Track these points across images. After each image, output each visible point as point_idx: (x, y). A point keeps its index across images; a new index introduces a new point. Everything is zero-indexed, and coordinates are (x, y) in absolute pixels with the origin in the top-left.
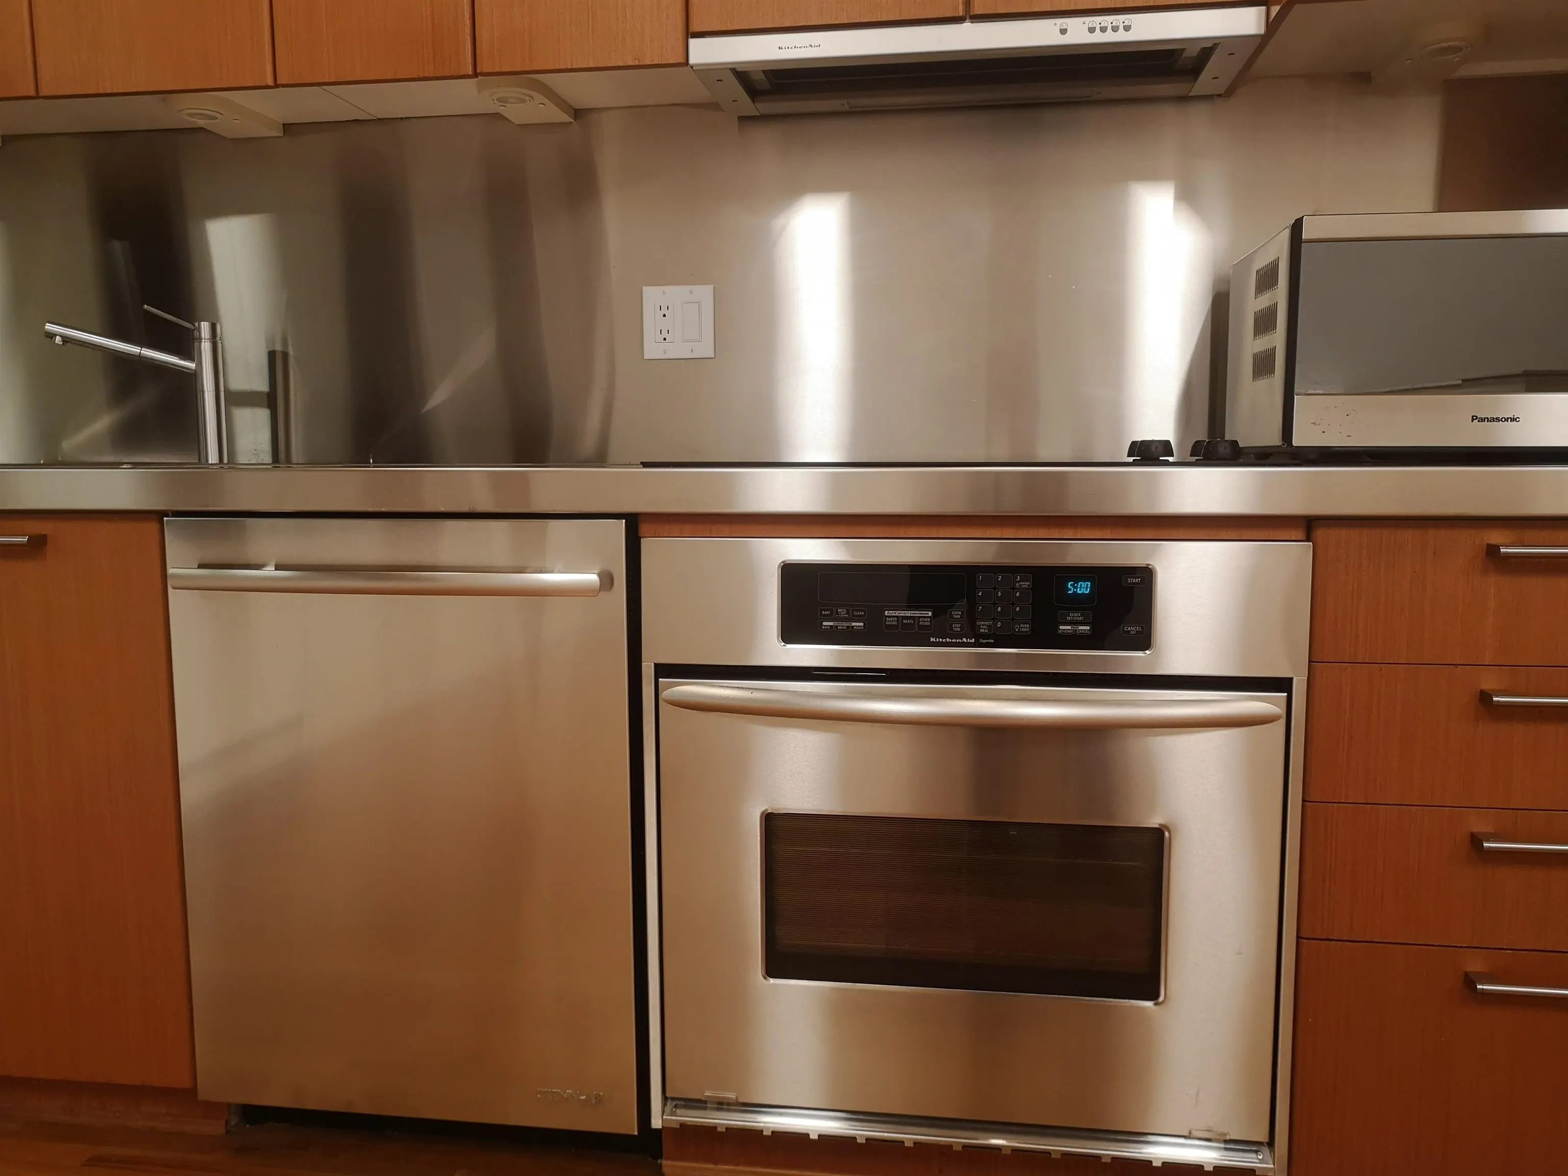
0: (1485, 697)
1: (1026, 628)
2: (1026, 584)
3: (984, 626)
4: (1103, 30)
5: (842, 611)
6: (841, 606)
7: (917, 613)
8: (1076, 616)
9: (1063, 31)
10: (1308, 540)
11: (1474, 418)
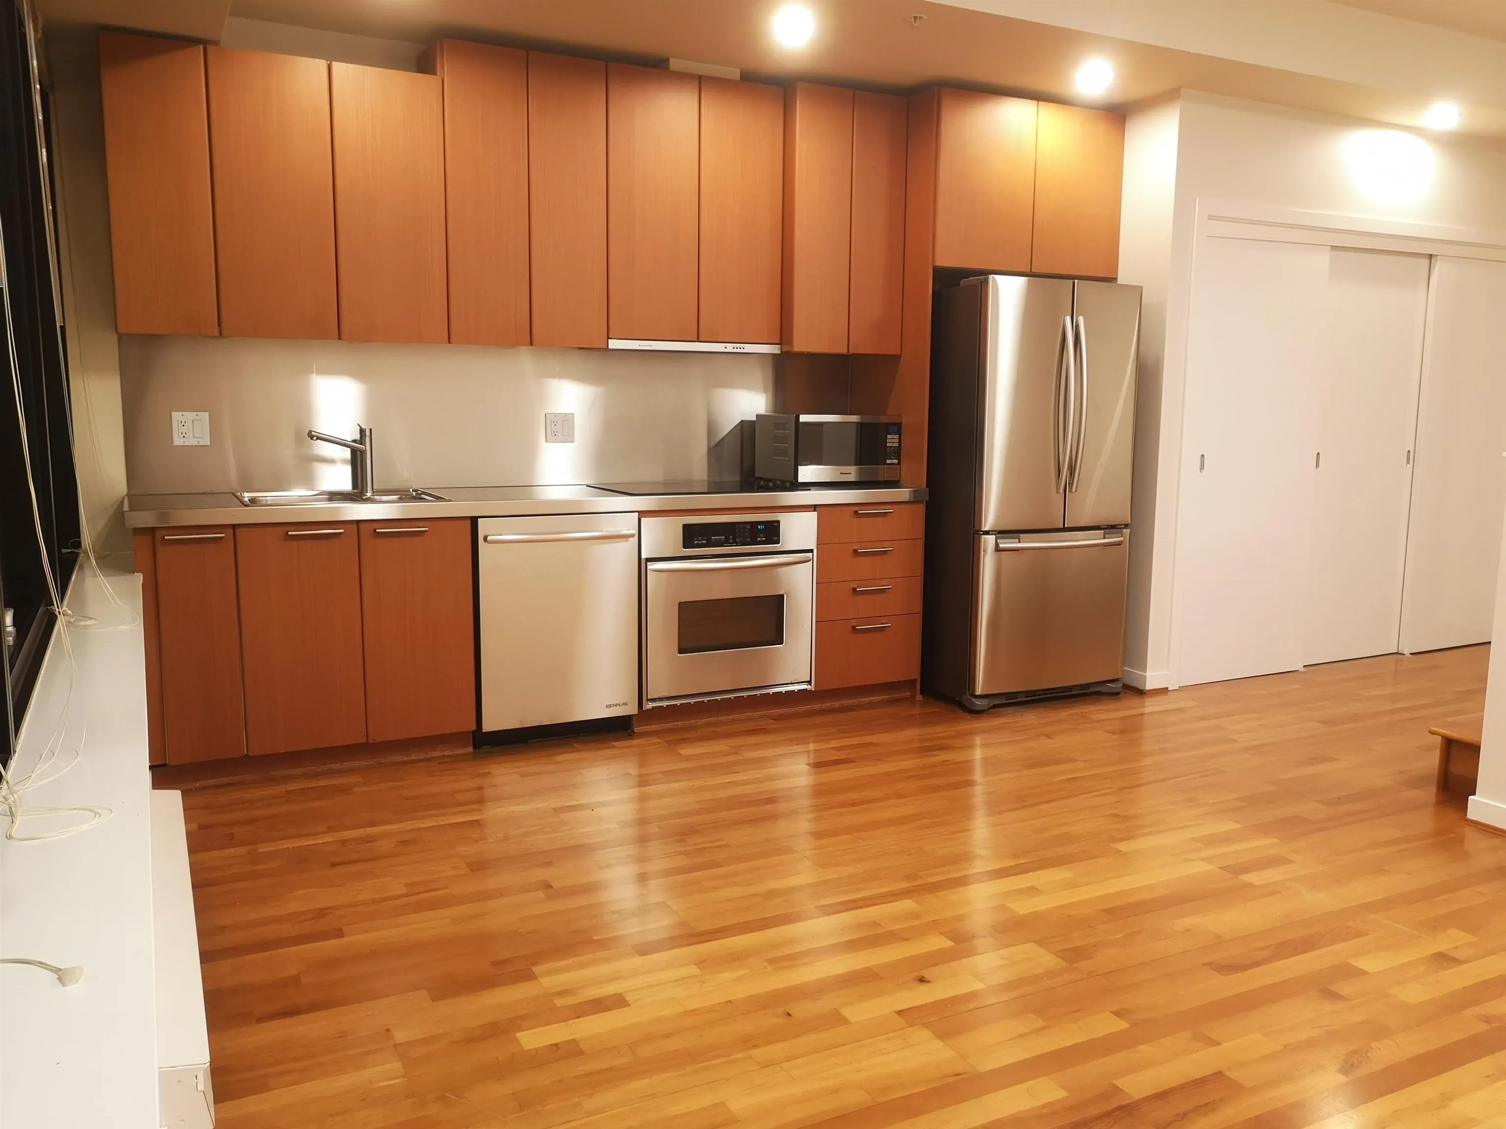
0: (855, 551)
1: (749, 540)
2: (749, 527)
3: (738, 540)
4: (737, 348)
5: (700, 538)
6: (700, 536)
7: (720, 537)
8: (762, 536)
9: (726, 348)
10: (815, 511)
11: (841, 473)
